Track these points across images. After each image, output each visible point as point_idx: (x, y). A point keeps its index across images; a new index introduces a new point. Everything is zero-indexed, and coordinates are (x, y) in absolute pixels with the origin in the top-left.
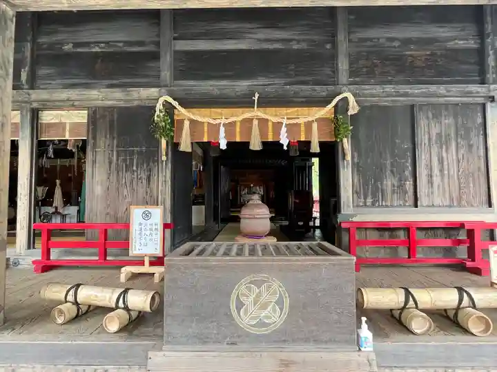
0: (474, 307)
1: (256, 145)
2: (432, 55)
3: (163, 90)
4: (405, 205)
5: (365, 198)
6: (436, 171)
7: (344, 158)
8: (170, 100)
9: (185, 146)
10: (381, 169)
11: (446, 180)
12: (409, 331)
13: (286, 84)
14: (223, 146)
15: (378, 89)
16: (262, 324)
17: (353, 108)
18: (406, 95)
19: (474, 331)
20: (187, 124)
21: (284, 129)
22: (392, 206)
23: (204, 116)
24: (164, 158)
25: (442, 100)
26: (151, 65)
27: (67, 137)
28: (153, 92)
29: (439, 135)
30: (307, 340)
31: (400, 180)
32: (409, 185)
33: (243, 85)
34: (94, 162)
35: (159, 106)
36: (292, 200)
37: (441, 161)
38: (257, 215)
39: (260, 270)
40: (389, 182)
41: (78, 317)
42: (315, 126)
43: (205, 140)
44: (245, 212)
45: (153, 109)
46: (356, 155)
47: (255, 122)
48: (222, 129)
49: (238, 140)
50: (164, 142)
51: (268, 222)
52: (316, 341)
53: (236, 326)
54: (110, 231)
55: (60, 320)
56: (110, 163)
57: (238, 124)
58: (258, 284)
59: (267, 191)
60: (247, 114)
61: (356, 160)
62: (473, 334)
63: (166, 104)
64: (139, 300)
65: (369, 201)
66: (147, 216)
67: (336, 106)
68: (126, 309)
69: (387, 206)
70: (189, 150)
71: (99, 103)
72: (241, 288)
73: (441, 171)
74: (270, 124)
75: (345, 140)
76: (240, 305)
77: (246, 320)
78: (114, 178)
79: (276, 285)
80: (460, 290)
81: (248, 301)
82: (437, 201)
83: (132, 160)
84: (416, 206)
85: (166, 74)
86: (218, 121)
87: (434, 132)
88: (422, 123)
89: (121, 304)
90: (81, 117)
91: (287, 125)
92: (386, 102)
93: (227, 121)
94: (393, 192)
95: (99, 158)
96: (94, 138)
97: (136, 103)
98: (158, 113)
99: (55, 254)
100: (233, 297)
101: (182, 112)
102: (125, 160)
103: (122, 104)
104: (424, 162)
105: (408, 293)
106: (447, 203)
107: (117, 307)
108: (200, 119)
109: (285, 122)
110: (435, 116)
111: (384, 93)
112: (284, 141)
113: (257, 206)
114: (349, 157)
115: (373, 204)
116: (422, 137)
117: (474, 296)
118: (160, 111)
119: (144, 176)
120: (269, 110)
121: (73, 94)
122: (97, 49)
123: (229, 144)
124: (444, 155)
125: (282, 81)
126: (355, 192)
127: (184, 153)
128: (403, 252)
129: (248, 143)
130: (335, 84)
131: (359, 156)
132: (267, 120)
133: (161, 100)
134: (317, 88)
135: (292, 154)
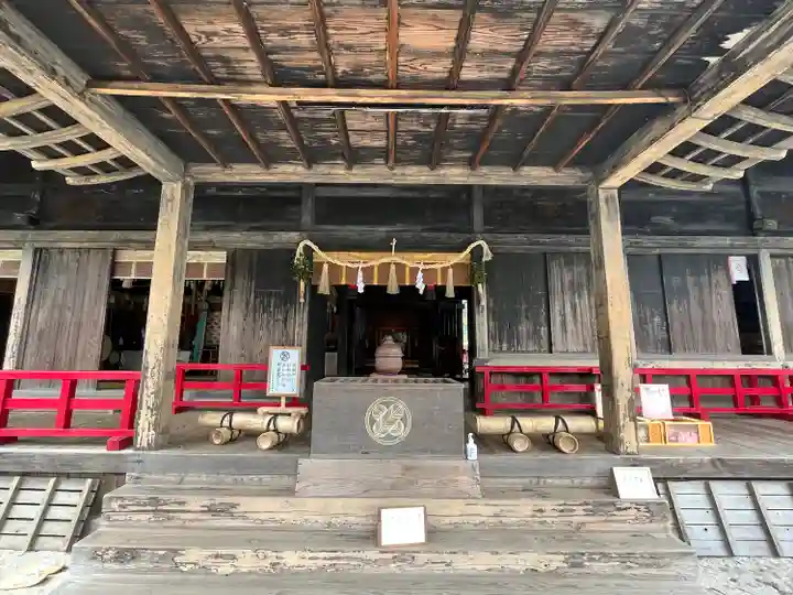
0: (567, 431)
1: (393, 289)
2: (564, 205)
3: (304, 234)
4: (540, 352)
5: (501, 343)
6: (569, 318)
7: (479, 302)
8: (309, 243)
9: (324, 288)
10: (516, 314)
11: (579, 325)
12: (512, 450)
13: (423, 231)
14: (361, 290)
15: (510, 238)
16: (389, 437)
17: (487, 255)
18: (538, 243)
19: (563, 449)
20: (326, 267)
21: (420, 275)
22: (529, 352)
23: (342, 259)
24: (302, 300)
25: (573, 249)
26: (293, 209)
27: (205, 278)
28: (294, 235)
29: (572, 283)
30: (425, 451)
31: (535, 326)
32: (544, 330)
33: (382, 230)
34: (231, 302)
35: (300, 250)
36: (436, 348)
37: (574, 307)
38: (391, 354)
39: (389, 394)
40: (524, 328)
41: (232, 441)
42: (451, 271)
43: (343, 283)
44: (380, 351)
45: (293, 252)
46: (491, 301)
47: (393, 267)
48: (360, 273)
49: (375, 283)
50: (302, 284)
51: (400, 360)
52: (432, 452)
53: (371, 439)
54: (244, 372)
55: (217, 442)
56: (247, 305)
57: (376, 269)
58: (387, 405)
59: (411, 340)
60: (386, 258)
61: (491, 305)
62: (561, 451)
63: (307, 248)
64: (288, 424)
65: (505, 346)
66: (285, 356)
67: (471, 252)
68: (276, 430)
69: (523, 352)
70: (327, 292)
71: (239, 245)
72: (374, 407)
73: (575, 316)
74: (407, 269)
75: (480, 285)
76: (373, 422)
77: (377, 433)
78: (250, 319)
79: (402, 405)
80: (557, 418)
81: (379, 419)
82: (572, 347)
83: (269, 302)
84: (551, 352)
85: (307, 219)
86: (356, 266)
87: (567, 279)
88: (555, 270)
89: (272, 427)
90: (220, 257)
91: (423, 271)
92: (520, 249)
93: (365, 266)
94: (528, 338)
95: (237, 298)
96: (233, 279)
97: (276, 246)
98: (298, 256)
99: (187, 395)
100: (368, 414)
101: (320, 255)
102: (262, 302)
103: (263, 247)
104: (557, 308)
105: (514, 420)
106: (581, 348)
107: (268, 430)
108: (339, 263)
109: (421, 267)
110: (567, 264)
111: (517, 242)
112: (421, 286)
113: (390, 346)
114: (484, 303)
115: (509, 349)
116: (555, 283)
117: (568, 423)
118: (301, 255)
119: (280, 317)
120: (407, 255)
121: (215, 236)
122: (240, 193)
123: (366, 288)
124: (577, 301)
125: (419, 228)
126: (491, 337)
127: (322, 295)
128: (538, 398)
129: (385, 288)
130: (471, 231)
131: (495, 302)
132: (404, 266)
133: (301, 245)
134: (453, 235)
135: (429, 298)
